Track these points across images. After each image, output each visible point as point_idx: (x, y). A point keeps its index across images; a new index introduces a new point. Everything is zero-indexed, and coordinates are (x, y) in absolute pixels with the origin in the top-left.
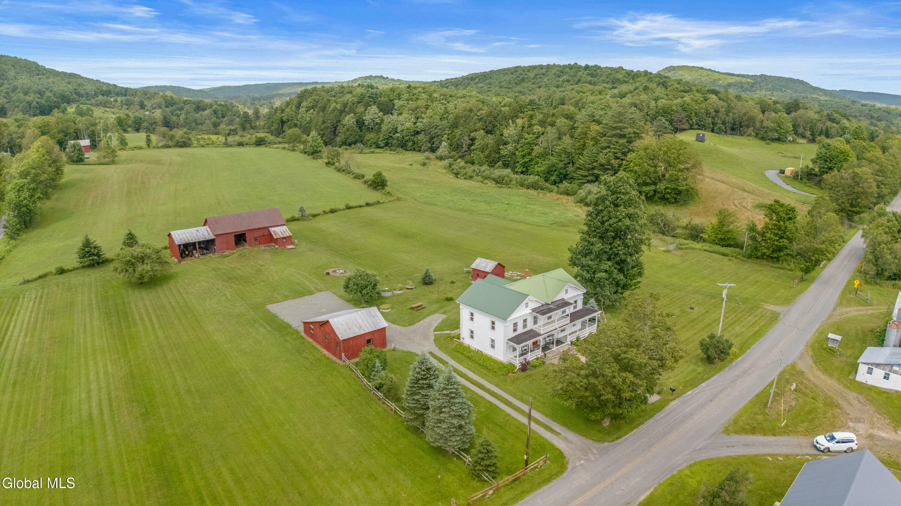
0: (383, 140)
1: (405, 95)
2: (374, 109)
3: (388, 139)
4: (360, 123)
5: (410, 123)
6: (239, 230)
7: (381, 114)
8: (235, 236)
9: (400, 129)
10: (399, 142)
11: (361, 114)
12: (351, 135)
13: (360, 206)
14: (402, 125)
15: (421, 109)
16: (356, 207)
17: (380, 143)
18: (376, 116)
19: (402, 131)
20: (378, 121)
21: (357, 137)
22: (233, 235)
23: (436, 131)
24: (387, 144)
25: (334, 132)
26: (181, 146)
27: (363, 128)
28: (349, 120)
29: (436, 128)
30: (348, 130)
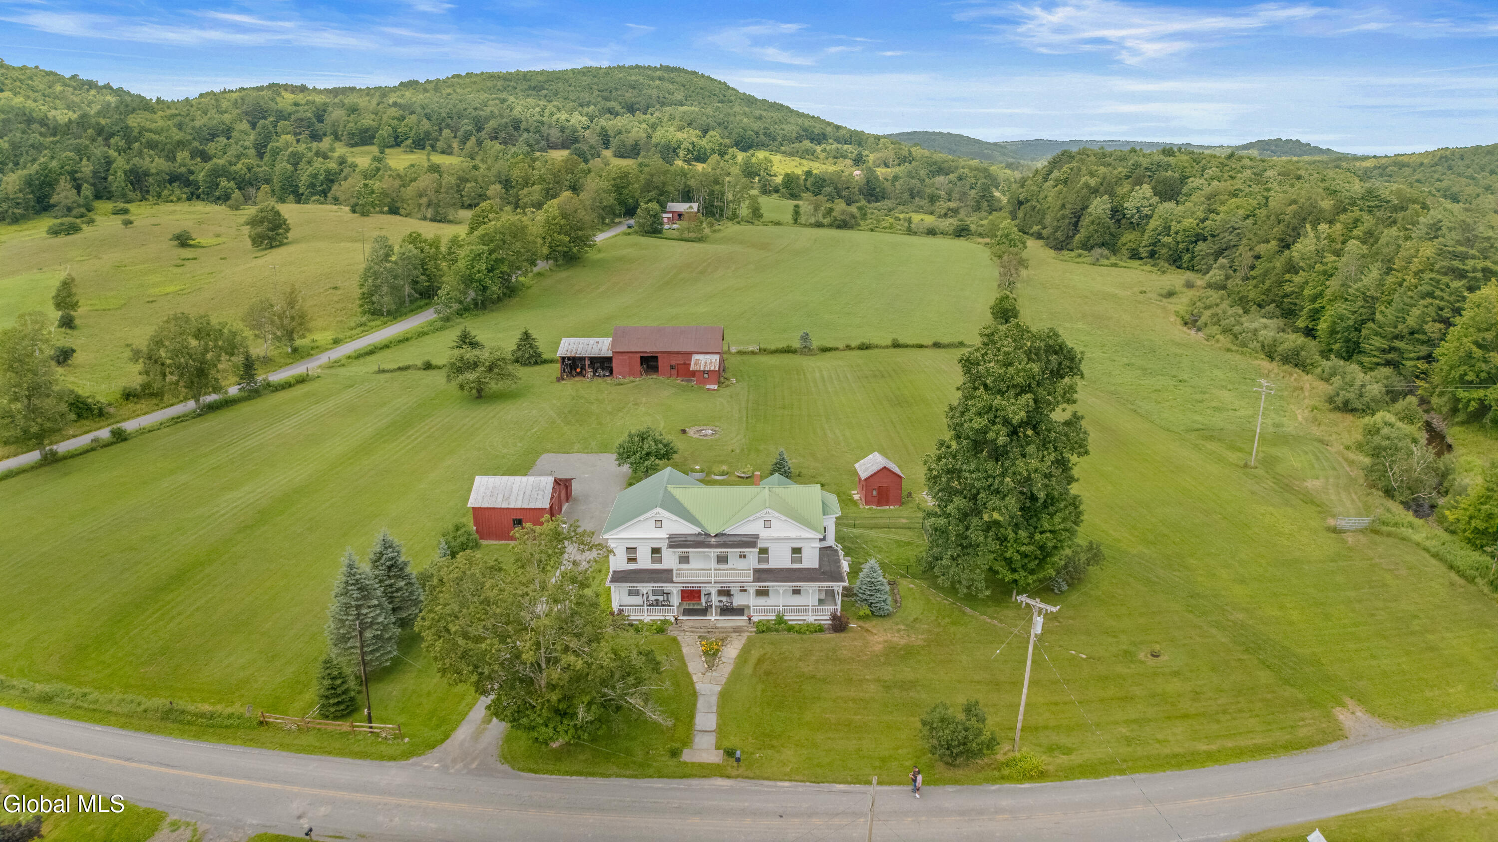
0: (1146, 246)
1: (1214, 169)
2: (1146, 190)
3: (1154, 244)
4: (1117, 213)
5: (1191, 220)
6: (648, 351)
7: (1156, 199)
8: (642, 357)
9: (1174, 227)
10: (1171, 253)
11: (1123, 198)
12: (1097, 231)
13: (921, 346)
14: (1179, 222)
15: (1221, 197)
16: (913, 346)
17: (1141, 250)
18: (1146, 203)
19: (1177, 233)
20: (1146, 211)
21: (1107, 237)
22: (639, 356)
23: (1231, 237)
24: (1152, 254)
25: (1076, 224)
26: (839, 227)
27: (1124, 221)
28: (1099, 206)
29: (1231, 232)
30: (1093, 222)
